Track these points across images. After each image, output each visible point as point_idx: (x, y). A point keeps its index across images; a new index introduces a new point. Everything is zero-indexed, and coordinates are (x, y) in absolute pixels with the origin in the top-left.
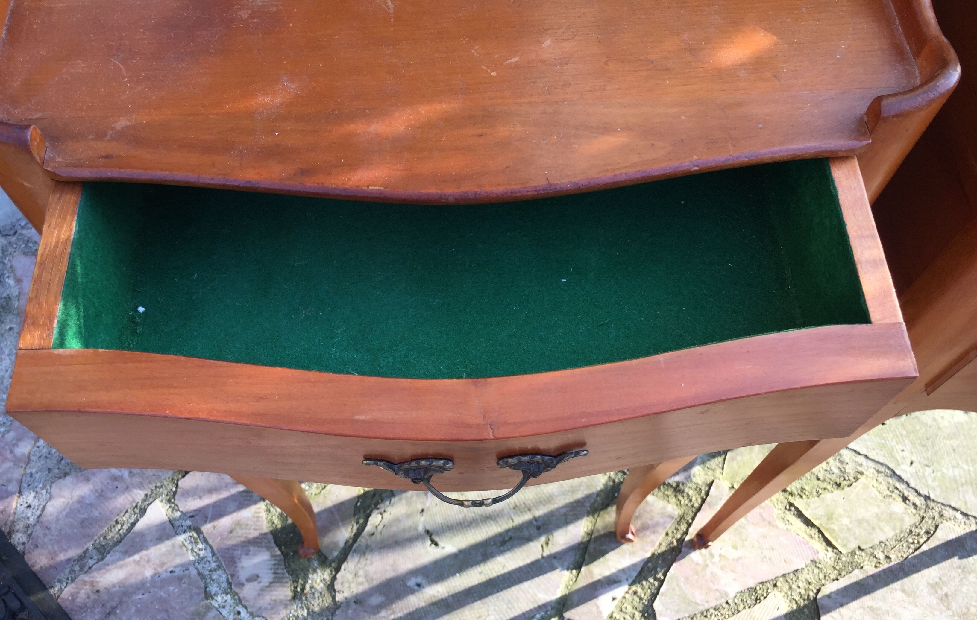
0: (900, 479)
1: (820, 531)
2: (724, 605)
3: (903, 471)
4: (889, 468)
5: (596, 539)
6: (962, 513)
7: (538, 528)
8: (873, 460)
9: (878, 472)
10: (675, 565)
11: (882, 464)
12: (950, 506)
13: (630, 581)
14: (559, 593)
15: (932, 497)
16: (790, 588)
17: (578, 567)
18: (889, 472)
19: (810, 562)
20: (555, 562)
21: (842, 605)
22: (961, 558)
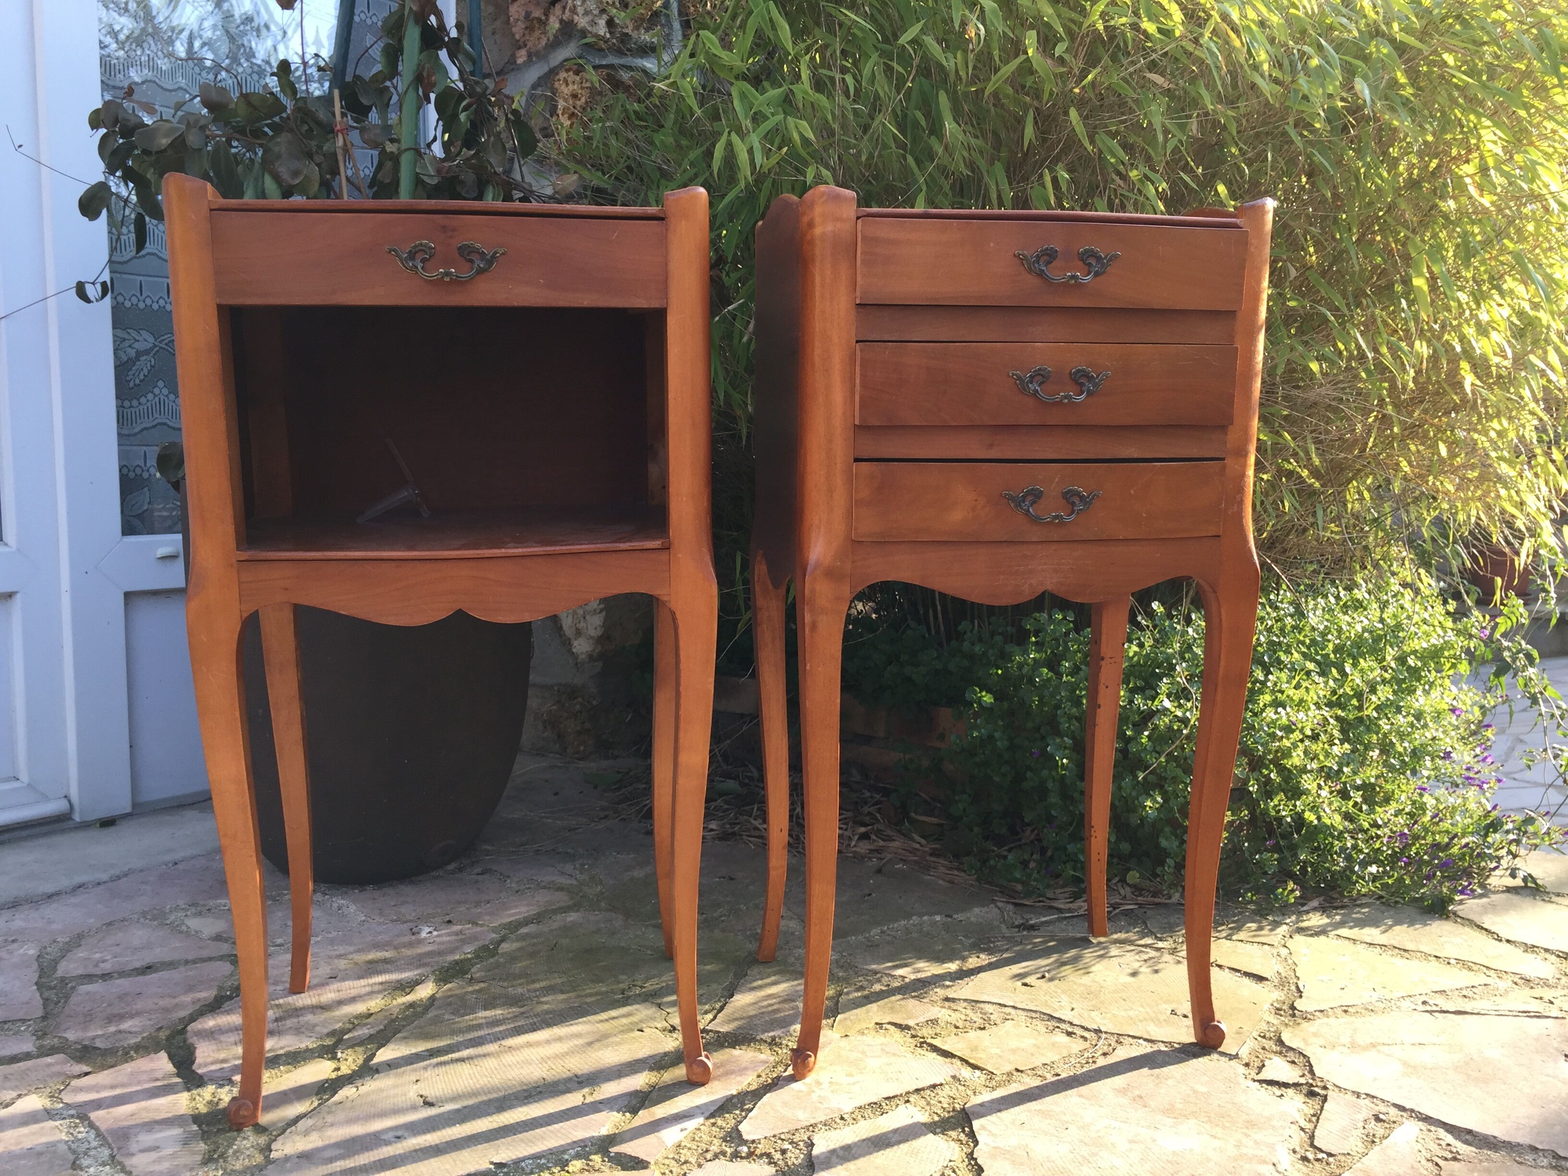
0: (1060, 1020)
1: (962, 1060)
2: (838, 1120)
3: (1066, 1015)
4: (1045, 1014)
5: (660, 1089)
6: (1145, 1040)
7: (579, 1083)
8: (1023, 1010)
9: (1032, 1018)
10: (768, 1095)
11: (1035, 1012)
12: (1129, 1036)
13: (707, 1114)
14: (604, 1131)
15: (1103, 1029)
16: (928, 1104)
17: (634, 1111)
18: (1046, 1017)
19: (949, 1079)
20: (601, 1106)
21: (1000, 1111)
22: (1150, 1069)
